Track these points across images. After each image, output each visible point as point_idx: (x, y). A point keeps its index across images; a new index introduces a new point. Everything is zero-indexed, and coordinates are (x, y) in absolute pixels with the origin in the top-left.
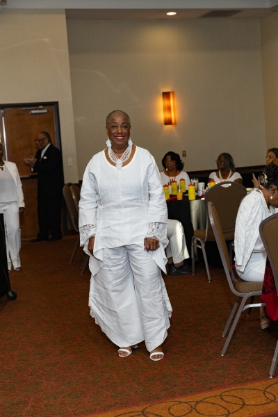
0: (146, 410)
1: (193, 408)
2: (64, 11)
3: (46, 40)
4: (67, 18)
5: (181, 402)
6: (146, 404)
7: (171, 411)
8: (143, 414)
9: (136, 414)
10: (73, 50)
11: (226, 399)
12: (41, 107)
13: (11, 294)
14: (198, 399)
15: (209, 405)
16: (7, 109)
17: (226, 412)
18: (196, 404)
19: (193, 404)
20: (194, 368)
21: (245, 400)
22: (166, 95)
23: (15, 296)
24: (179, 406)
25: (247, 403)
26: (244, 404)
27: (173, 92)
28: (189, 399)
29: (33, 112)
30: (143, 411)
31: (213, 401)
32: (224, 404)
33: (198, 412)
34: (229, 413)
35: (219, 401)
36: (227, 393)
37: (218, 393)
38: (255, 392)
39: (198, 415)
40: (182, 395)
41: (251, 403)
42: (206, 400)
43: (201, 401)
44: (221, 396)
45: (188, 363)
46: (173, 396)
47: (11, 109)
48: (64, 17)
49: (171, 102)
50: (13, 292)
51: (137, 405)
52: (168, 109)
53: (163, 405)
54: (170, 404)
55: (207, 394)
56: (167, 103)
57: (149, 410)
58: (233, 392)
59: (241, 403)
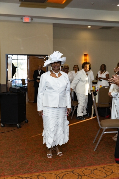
0: (74, 171)
1: (92, 172)
2: (52, 24)
3: (46, 35)
4: (53, 26)
5: (87, 169)
6: (74, 168)
7: (84, 172)
8: (72, 173)
9: (70, 172)
10: (55, 37)
11: (105, 169)
12: (42, 56)
13: (26, 121)
14: (94, 168)
15: (99, 171)
16: (30, 56)
17: (106, 175)
18: (94, 170)
19: (92, 170)
20: (93, 155)
21: (113, 171)
22: (85, 55)
23: (28, 121)
24: (87, 170)
25: (114, 172)
26: (113, 172)
27: (88, 54)
28: (90, 168)
29: (39, 58)
30: (72, 172)
31: (100, 170)
32: (104, 171)
33: (94, 174)
34: (107, 176)
35: (102, 170)
36: (106, 167)
37: (102, 166)
38: (117, 167)
39: (94, 175)
40: (88, 166)
41: (115, 172)
42: (97, 169)
43: (95, 169)
44: (103, 168)
45: (90, 153)
46: (84, 166)
47: (31, 56)
48: (52, 26)
49: (87, 58)
50: (27, 120)
51: (70, 168)
52: (86, 60)
53: (81, 169)
54: (83, 169)
55: (98, 166)
56: (85, 58)
57: (75, 171)
58: (108, 167)
59: (112, 172)
